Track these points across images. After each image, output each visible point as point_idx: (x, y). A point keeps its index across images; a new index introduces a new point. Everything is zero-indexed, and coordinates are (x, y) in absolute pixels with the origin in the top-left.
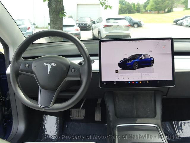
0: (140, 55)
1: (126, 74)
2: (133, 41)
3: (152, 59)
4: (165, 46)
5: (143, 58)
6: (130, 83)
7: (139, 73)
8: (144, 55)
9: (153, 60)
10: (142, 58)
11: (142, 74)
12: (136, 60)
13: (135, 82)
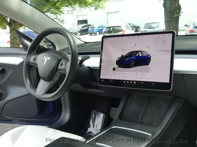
0: (137, 52)
1: (122, 72)
2: (132, 36)
3: (149, 56)
4: (165, 41)
5: (140, 55)
6: (125, 82)
7: (134, 71)
8: (141, 52)
9: (150, 58)
10: (138, 55)
11: (138, 73)
12: (133, 58)
13: (129, 81)
